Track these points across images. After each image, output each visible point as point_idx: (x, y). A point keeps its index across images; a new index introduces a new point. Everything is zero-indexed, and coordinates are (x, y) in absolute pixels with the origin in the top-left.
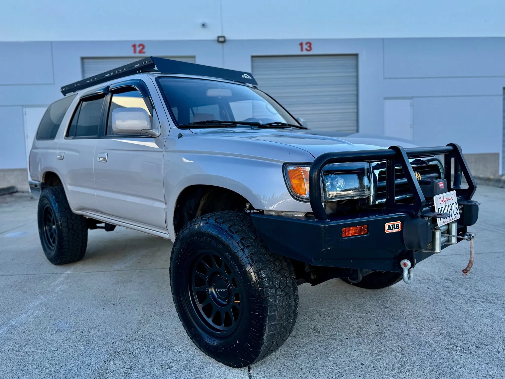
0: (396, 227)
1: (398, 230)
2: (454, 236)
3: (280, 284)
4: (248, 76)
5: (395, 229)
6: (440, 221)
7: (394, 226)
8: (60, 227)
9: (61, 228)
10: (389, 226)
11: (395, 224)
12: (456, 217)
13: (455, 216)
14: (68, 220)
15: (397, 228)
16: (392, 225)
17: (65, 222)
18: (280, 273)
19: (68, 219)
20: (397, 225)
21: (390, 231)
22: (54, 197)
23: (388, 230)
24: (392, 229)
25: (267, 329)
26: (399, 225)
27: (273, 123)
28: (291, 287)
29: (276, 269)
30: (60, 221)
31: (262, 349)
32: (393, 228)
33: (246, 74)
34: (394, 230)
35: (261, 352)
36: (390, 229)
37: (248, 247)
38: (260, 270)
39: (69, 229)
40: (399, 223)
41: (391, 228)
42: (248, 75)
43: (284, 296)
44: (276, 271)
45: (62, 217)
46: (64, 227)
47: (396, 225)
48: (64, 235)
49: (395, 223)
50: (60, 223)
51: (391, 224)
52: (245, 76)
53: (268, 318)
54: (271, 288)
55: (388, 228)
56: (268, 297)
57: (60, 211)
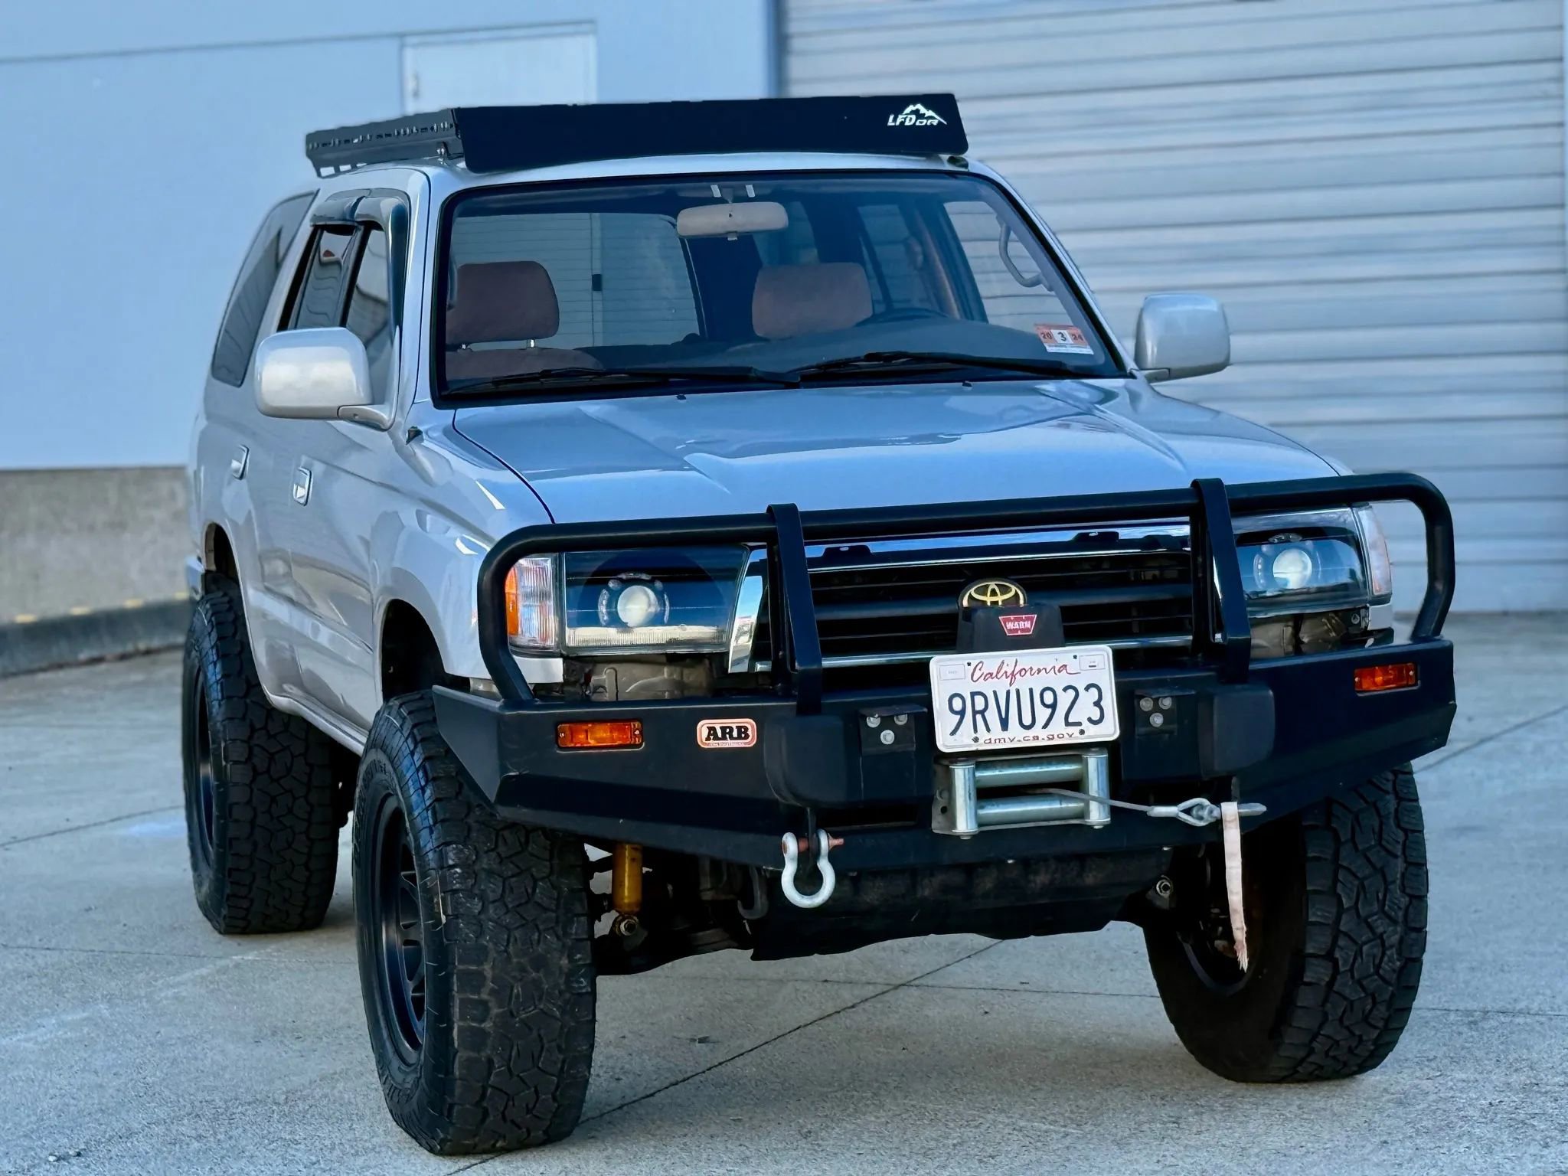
0: (735, 734)
1: (745, 743)
2: (1094, 799)
3: (504, 891)
4: (930, 113)
5: (732, 738)
6: (953, 733)
7: (728, 730)
8: (224, 763)
9: (226, 766)
10: (712, 729)
11: (734, 726)
12: (1082, 732)
13: (1076, 730)
14: (251, 737)
15: (739, 737)
16: (721, 728)
17: (242, 741)
18: (512, 862)
19: (253, 730)
20: (739, 728)
21: (714, 744)
22: (214, 635)
23: (708, 739)
24: (724, 738)
25: (457, 1010)
26: (746, 729)
27: (858, 359)
28: (546, 910)
29: (502, 849)
30: (225, 741)
31: (457, 1073)
32: (728, 736)
33: (919, 106)
34: (729, 741)
35: (459, 1082)
36: (716, 738)
37: (434, 779)
38: (447, 844)
39: (256, 773)
40: (749, 723)
41: (720, 735)
42: (928, 107)
43: (517, 928)
44: (499, 855)
45: (231, 719)
46: (236, 762)
47: (737, 727)
48: (236, 795)
49: (734, 723)
50: (223, 745)
51: (718, 724)
52: (907, 117)
53: (455, 977)
54: (471, 895)
55: (709, 734)
56: (457, 917)
57: (227, 698)
